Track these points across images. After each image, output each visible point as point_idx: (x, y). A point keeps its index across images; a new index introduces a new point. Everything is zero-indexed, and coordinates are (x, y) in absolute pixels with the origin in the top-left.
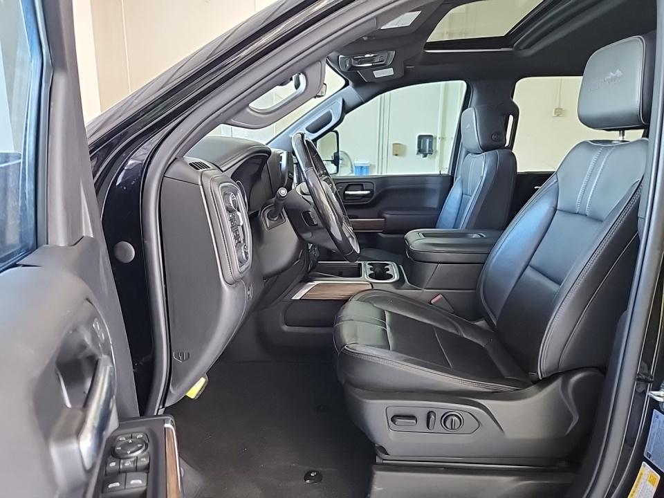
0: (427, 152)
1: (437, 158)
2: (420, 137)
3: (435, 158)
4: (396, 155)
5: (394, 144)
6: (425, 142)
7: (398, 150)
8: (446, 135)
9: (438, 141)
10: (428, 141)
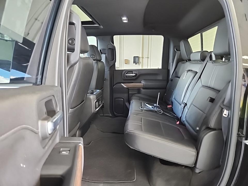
0: (137, 62)
1: (141, 65)
2: (134, 57)
3: (140, 65)
4: (126, 64)
5: (125, 60)
6: (136, 59)
7: (127, 62)
8: (144, 57)
9: (141, 58)
10: (137, 58)
